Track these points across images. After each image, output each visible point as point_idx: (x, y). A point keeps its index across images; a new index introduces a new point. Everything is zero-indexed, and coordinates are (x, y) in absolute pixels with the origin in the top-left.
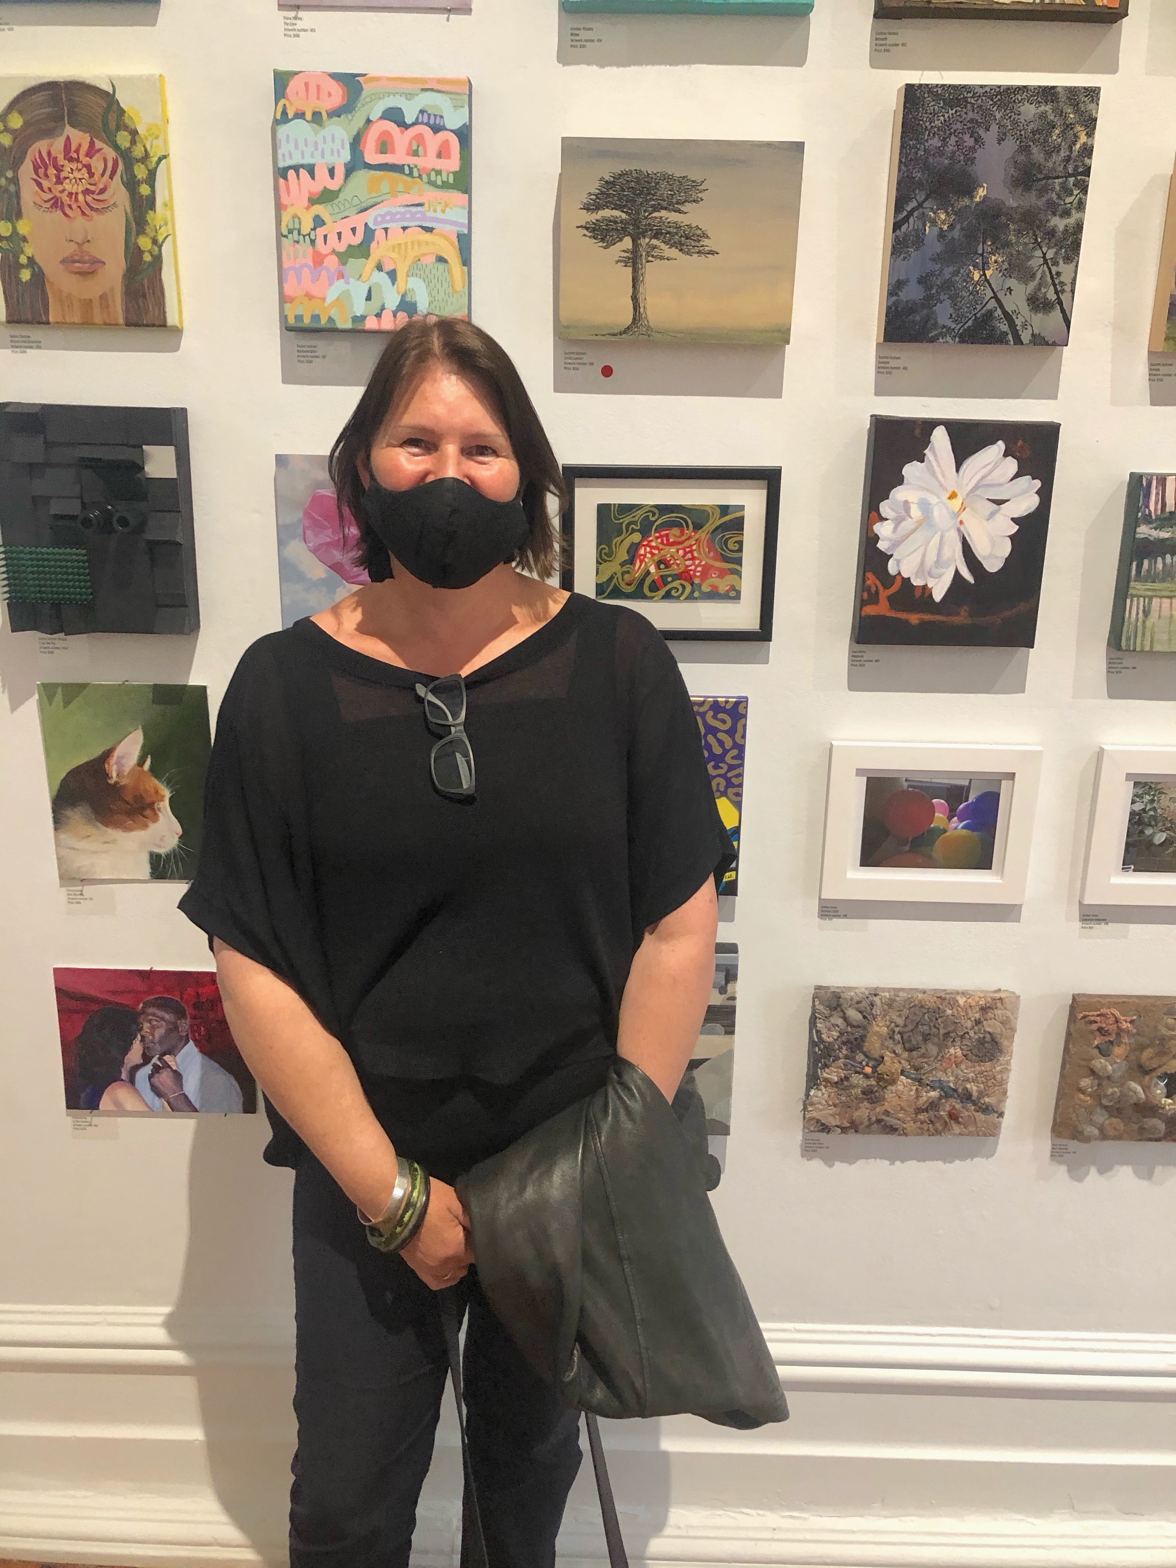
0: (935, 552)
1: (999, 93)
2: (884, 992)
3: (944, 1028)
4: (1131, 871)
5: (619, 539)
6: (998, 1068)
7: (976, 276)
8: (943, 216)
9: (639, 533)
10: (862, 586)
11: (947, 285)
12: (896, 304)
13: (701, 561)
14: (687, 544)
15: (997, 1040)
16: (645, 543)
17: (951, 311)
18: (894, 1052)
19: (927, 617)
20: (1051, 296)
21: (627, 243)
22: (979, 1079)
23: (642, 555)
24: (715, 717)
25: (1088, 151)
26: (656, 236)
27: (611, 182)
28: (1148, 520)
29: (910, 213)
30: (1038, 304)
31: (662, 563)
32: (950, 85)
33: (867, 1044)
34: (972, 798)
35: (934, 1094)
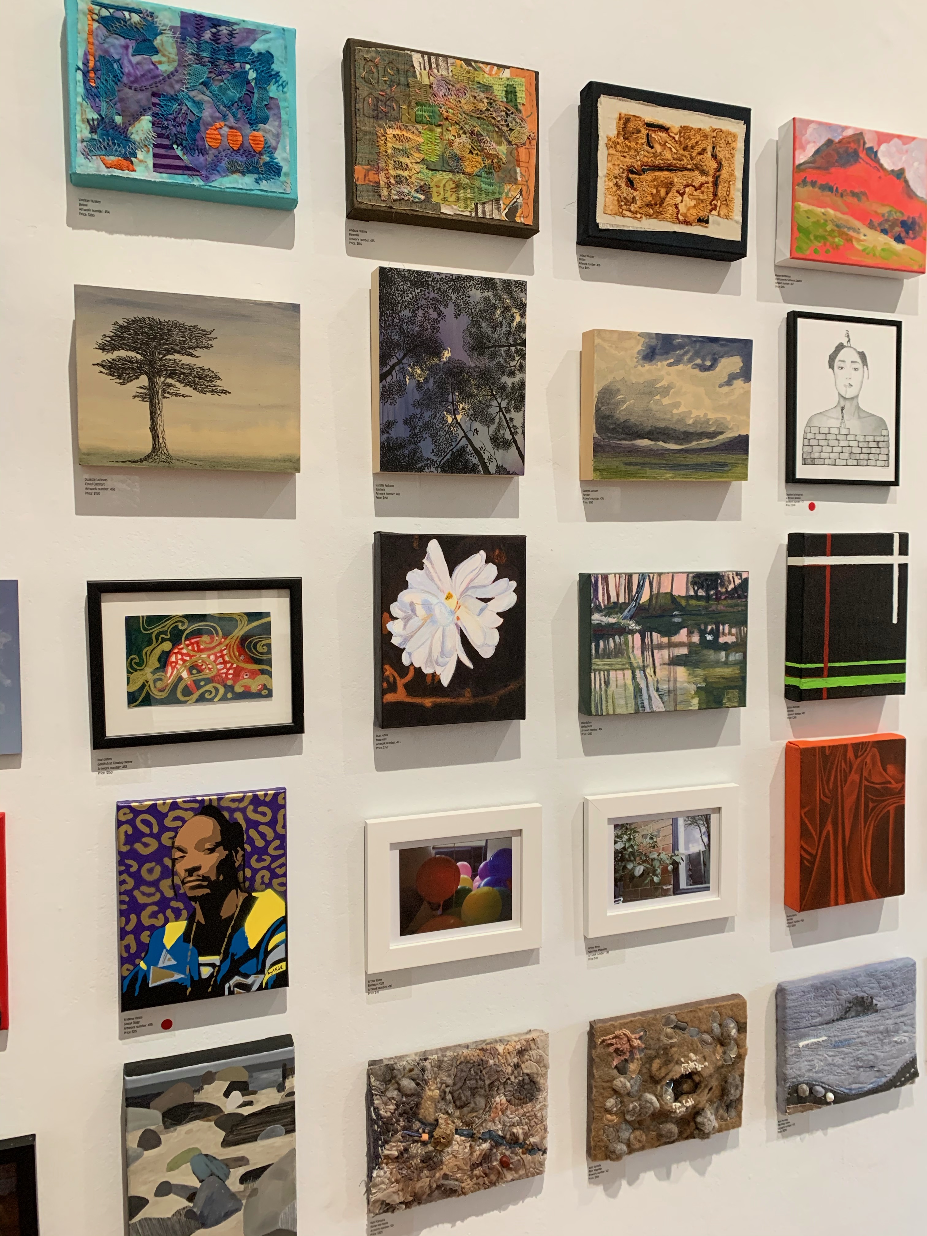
0: (440, 643)
1: (452, 280)
2: (432, 1055)
3: (489, 1078)
4: (621, 903)
5: (149, 648)
6: (538, 1107)
7: (450, 419)
8: (419, 371)
9: (169, 642)
10: (380, 677)
11: (427, 426)
12: (388, 440)
13: (232, 665)
14: (218, 649)
15: (535, 1080)
16: (176, 651)
17: (433, 447)
18: (447, 1113)
19: (439, 700)
20: (508, 436)
21: (144, 380)
22: (523, 1121)
23: (173, 662)
24: (255, 811)
25: (522, 328)
26: (170, 376)
27: (125, 327)
28: (599, 609)
29: (393, 367)
30: (498, 442)
31: (194, 668)
32: (414, 271)
33: (422, 1111)
34: (489, 857)
35: (486, 1146)
